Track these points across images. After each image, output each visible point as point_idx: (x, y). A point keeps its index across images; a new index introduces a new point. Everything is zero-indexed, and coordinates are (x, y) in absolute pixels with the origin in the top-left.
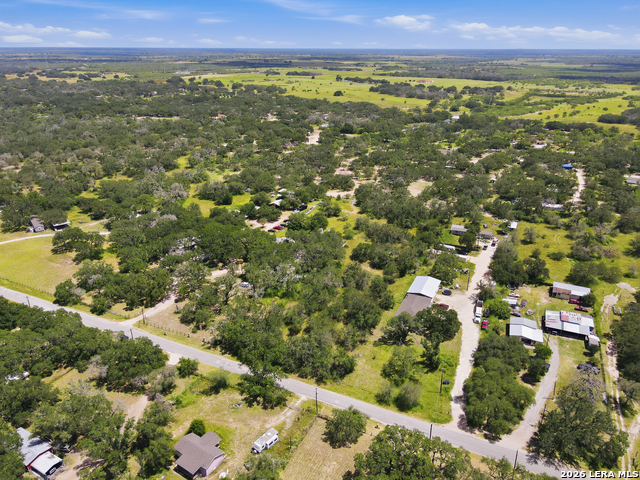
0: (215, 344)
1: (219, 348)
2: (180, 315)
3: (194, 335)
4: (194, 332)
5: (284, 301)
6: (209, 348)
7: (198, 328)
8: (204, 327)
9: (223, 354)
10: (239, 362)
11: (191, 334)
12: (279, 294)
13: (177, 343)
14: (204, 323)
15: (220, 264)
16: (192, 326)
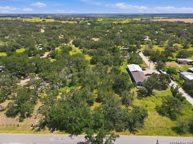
0: (42, 126)
1: (47, 128)
2: (5, 112)
3: (22, 123)
4: (21, 121)
5: (72, 88)
6: (39, 130)
7: (23, 117)
8: (28, 116)
9: (52, 131)
10: (68, 135)
11: (20, 123)
12: (67, 84)
13: (9, 134)
14: (27, 113)
15: (22, 77)
16: (18, 117)
